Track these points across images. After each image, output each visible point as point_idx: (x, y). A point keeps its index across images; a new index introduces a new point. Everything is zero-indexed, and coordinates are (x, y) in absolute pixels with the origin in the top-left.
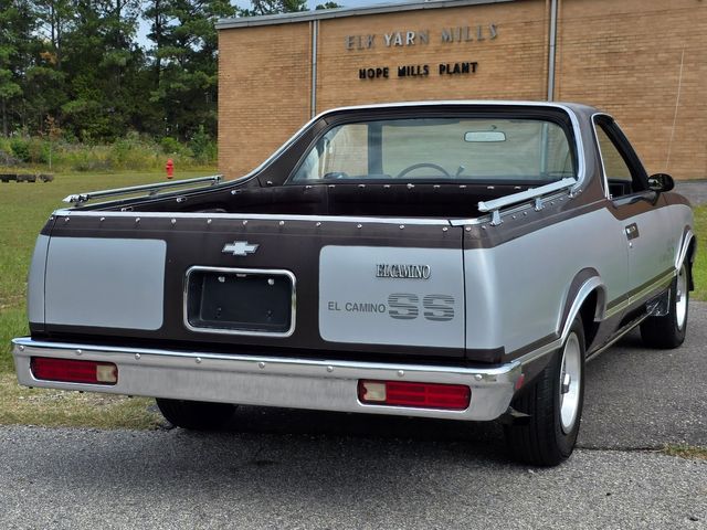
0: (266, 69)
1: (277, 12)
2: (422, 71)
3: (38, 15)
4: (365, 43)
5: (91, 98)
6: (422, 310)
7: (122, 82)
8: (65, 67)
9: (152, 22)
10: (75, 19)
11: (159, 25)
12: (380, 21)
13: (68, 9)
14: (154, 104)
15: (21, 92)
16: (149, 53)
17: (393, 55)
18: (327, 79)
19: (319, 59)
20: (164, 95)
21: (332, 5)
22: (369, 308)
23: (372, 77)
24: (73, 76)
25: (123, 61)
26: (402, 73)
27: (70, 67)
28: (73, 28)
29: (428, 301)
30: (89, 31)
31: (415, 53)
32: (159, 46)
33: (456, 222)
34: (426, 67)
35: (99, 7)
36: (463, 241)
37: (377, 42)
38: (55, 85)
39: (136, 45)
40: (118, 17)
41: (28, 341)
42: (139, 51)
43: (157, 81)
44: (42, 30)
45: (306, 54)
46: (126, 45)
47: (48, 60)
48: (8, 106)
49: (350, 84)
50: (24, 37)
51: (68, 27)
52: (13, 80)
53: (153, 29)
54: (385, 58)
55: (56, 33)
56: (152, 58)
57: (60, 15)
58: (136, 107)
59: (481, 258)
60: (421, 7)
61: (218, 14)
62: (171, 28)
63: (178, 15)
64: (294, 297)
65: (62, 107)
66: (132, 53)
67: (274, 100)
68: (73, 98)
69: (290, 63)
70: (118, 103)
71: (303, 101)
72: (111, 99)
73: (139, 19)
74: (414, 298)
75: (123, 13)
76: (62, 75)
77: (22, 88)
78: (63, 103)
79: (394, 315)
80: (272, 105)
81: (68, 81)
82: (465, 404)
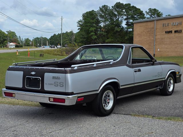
0: (144, 32)
1: (155, 17)
2: (180, 31)
3: (101, 21)
4: (167, 25)
5: (112, 38)
6: (59, 85)
7: (119, 35)
8: (106, 32)
9: (126, 21)
10: (109, 21)
11: (128, 22)
12: (170, 20)
13: (107, 19)
14: (126, 40)
15: (97, 38)
16: (125, 28)
17: (173, 27)
18: (158, 33)
19: (156, 29)
20: (128, 37)
21: (169, 15)
22: (51, 84)
23: (168, 33)
24: (108, 34)
25: (119, 30)
26: (175, 32)
27: (108, 32)
28: (108, 23)
29: (60, 83)
30: (112, 24)
31: (178, 27)
32: (128, 26)
33: (65, 69)
34: (181, 30)
35: (114, 18)
36: (65, 72)
37: (169, 25)
38: (104, 36)
39: (122, 26)
40: (118, 20)
41: (5, 89)
42: (123, 28)
43: (127, 34)
44: (102, 24)
45: (153, 28)
46: (120, 27)
47: (103, 30)
48: (94, 41)
49: (163, 34)
50: (98, 26)
51: (107, 23)
52: (95, 35)
53: (126, 23)
54: (171, 28)
55: (105, 25)
56: (126, 29)
57: (106, 20)
58: (122, 40)
59: (69, 75)
60: (180, 16)
61: (141, 19)
62: (130, 22)
63: (132, 19)
64: (40, 82)
65: (106, 41)
66: (121, 28)
67: (145, 39)
68: (108, 39)
69: (149, 30)
70: (118, 40)
71: (153, 39)
72: (116, 38)
73: (123, 21)
74: (58, 83)
75: (119, 19)
76: (106, 34)
77: (97, 37)
78: (106, 40)
79: (55, 86)
80: (145, 40)
81: (107, 35)
82: (64, 102)
